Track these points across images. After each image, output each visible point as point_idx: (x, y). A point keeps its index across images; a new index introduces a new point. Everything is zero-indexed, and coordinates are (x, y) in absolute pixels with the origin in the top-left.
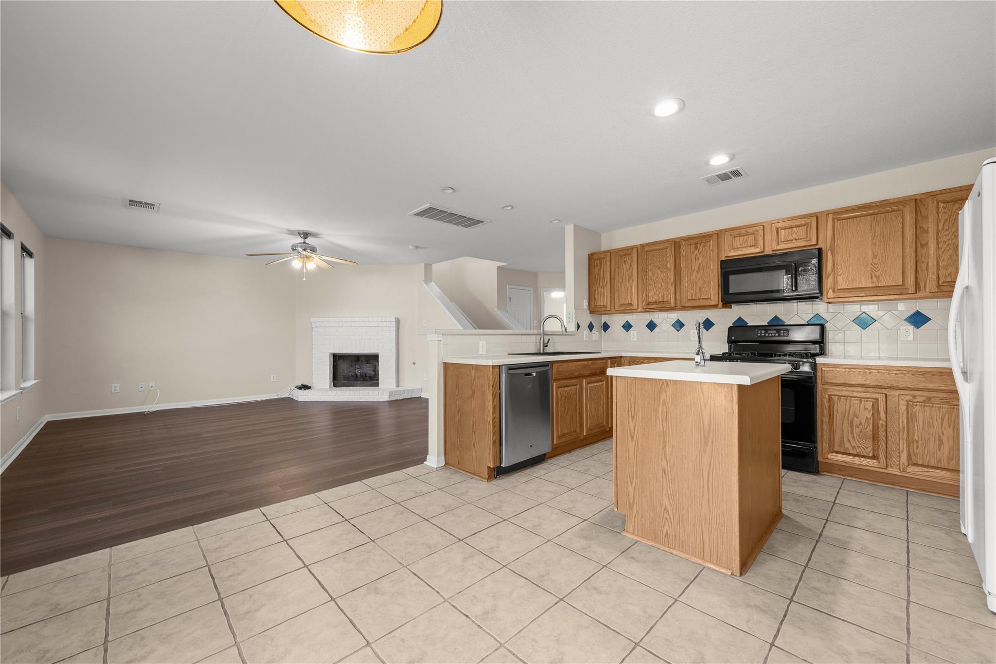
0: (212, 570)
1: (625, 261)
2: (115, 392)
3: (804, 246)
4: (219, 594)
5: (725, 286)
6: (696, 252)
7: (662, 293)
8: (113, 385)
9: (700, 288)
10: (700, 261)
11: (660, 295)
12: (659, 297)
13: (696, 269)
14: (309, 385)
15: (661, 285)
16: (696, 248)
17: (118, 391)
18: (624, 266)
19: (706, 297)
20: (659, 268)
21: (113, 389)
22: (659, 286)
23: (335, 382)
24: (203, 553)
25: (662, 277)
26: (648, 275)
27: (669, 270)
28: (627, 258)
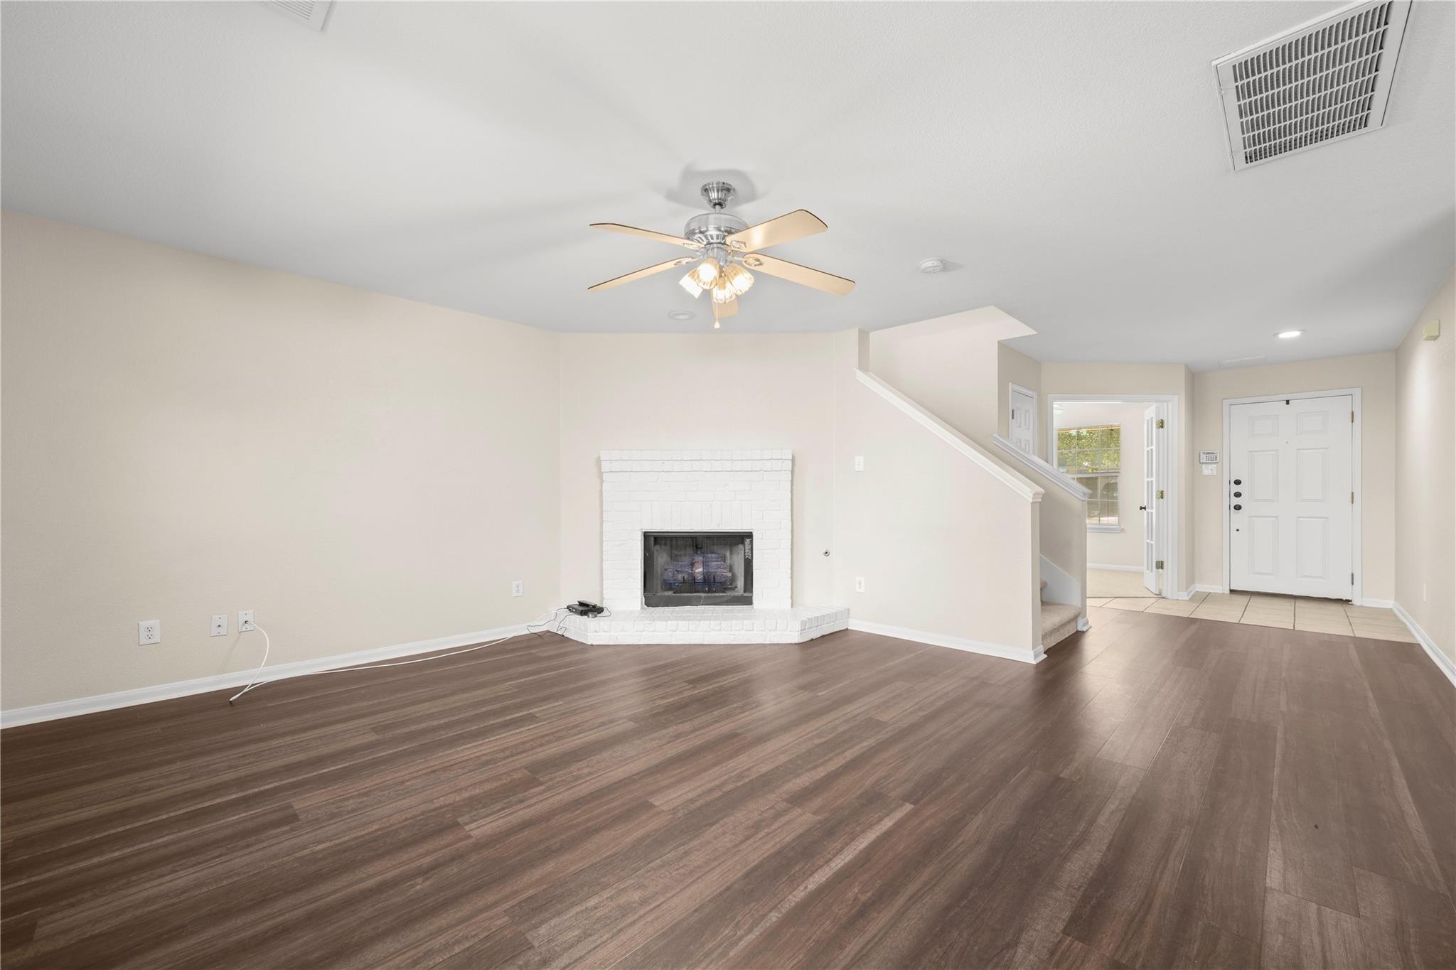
2: (150, 641)
8: (144, 624)
14: (599, 605)
17: (156, 639)
21: (143, 634)
23: (650, 595)
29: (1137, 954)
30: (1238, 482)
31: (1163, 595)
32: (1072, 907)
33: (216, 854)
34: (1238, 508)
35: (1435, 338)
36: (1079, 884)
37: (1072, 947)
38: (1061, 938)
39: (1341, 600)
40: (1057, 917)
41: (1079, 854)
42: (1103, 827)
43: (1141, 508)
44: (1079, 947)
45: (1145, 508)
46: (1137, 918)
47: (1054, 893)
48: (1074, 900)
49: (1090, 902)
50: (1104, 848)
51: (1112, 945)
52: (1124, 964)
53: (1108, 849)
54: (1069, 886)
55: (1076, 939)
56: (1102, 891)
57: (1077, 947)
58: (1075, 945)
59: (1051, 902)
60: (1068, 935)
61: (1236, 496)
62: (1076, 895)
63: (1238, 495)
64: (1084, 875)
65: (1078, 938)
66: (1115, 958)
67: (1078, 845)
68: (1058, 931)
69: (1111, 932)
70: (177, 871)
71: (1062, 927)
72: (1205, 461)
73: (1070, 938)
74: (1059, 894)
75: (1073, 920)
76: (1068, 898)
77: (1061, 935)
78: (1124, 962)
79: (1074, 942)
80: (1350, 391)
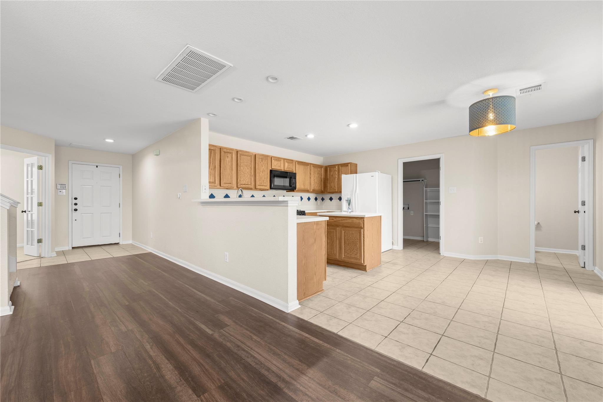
0: (493, 349)
1: (227, 156)
3: (291, 171)
4: (497, 336)
5: (271, 182)
6: (262, 162)
7: (247, 180)
9: (263, 181)
10: (263, 168)
11: (247, 181)
12: (246, 182)
13: (262, 171)
15: (247, 176)
16: (262, 161)
18: (227, 159)
19: (265, 185)
20: (246, 166)
22: (246, 176)
24: (492, 363)
25: (248, 171)
26: (241, 168)
27: (251, 168)
28: (229, 155)
29: (218, 379)
30: (76, 199)
31: (42, 256)
32: (188, 388)
34: (76, 210)
35: (157, 155)
36: (179, 379)
37: (206, 397)
38: (200, 399)
39: (116, 243)
40: (189, 395)
41: (164, 371)
42: (156, 355)
43: (23, 212)
44: (207, 395)
45: (25, 212)
46: (204, 370)
47: (177, 390)
48: (185, 385)
49: (189, 381)
50: (167, 361)
51: (211, 384)
52: (220, 385)
53: (168, 360)
54: (177, 383)
55: (204, 394)
56: (187, 373)
57: (207, 396)
58: (205, 396)
59: (181, 394)
60: (200, 396)
61: (75, 205)
62: (183, 383)
63: (76, 204)
64: (175, 375)
65: (203, 393)
66: (217, 386)
67: (158, 368)
68: (196, 399)
69: (206, 381)
71: (195, 396)
72: (59, 188)
73: (202, 396)
74: (179, 388)
75: (194, 391)
76: (183, 386)
77: (199, 398)
78: (219, 384)
79: (204, 396)
80: (119, 166)
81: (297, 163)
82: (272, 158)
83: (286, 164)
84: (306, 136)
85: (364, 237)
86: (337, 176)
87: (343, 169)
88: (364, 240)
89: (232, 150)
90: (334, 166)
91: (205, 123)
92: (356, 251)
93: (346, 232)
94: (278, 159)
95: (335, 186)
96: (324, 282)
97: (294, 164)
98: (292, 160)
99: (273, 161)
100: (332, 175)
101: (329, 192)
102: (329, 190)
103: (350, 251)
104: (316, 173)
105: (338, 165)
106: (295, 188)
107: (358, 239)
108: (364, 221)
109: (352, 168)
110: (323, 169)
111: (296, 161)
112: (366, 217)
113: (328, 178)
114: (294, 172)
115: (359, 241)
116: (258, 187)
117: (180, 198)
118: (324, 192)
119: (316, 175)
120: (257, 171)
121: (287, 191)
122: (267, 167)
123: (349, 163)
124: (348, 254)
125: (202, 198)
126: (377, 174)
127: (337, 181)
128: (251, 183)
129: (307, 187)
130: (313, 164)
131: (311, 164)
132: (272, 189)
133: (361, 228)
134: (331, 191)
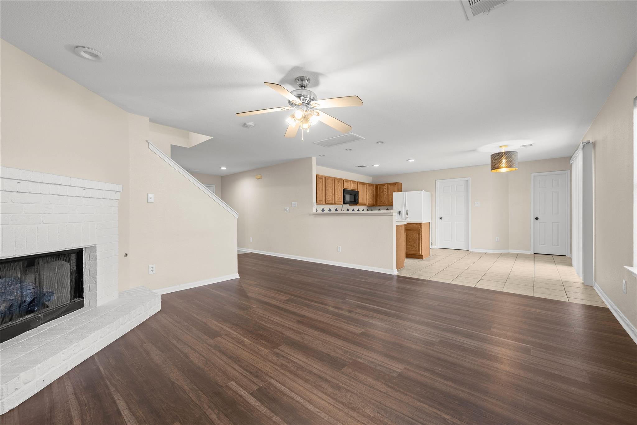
3: (355, 190)
5: (343, 198)
9: (339, 198)
10: (339, 188)
12: (330, 199)
13: (339, 190)
16: (339, 183)
19: (340, 201)
20: (330, 187)
22: (330, 194)
25: (331, 191)
26: (327, 189)
27: (333, 188)
28: (321, 180)
33: (451, 341)
35: (258, 179)
70: (463, 343)
80: (213, 186)
81: (358, 183)
82: (344, 181)
83: (352, 185)
84: (373, 165)
85: (421, 236)
86: (386, 193)
87: (392, 187)
88: (421, 238)
89: (322, 176)
90: (384, 185)
91: (314, 160)
92: (415, 246)
93: (408, 233)
94: (348, 181)
95: (384, 201)
96: (404, 262)
97: (350, 183)
98: (355, 181)
99: (345, 183)
100: (382, 192)
101: (379, 205)
102: (379, 203)
103: (411, 246)
104: (370, 190)
105: (388, 184)
106: (358, 203)
107: (417, 238)
108: (421, 225)
109: (398, 187)
110: (374, 187)
111: (358, 182)
112: (423, 222)
113: (379, 194)
114: (357, 190)
115: (418, 239)
116: (336, 203)
117: (288, 211)
118: (375, 206)
119: (370, 192)
120: (336, 190)
121: (350, 205)
122: (342, 187)
123: (397, 183)
124: (410, 248)
125: (313, 211)
126: (422, 192)
127: (386, 196)
128: (333, 200)
129: (365, 202)
130: (368, 183)
131: (367, 183)
132: (345, 204)
133: (420, 230)
134: (380, 205)
